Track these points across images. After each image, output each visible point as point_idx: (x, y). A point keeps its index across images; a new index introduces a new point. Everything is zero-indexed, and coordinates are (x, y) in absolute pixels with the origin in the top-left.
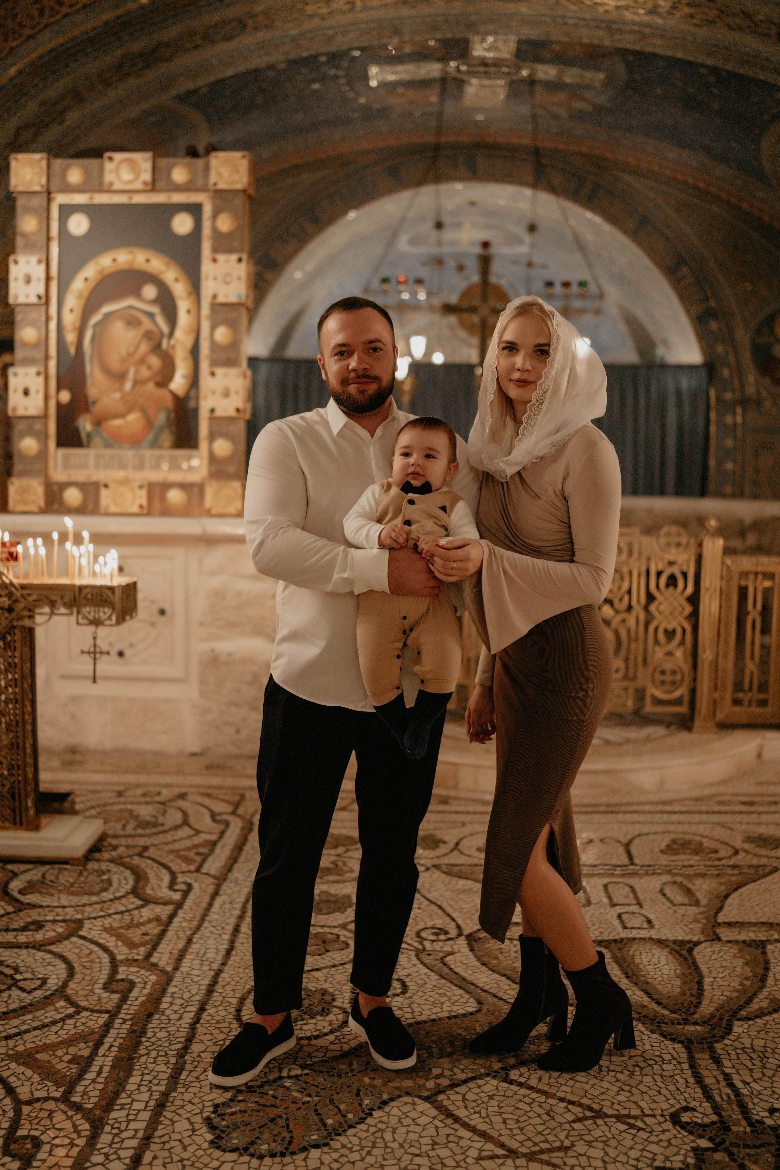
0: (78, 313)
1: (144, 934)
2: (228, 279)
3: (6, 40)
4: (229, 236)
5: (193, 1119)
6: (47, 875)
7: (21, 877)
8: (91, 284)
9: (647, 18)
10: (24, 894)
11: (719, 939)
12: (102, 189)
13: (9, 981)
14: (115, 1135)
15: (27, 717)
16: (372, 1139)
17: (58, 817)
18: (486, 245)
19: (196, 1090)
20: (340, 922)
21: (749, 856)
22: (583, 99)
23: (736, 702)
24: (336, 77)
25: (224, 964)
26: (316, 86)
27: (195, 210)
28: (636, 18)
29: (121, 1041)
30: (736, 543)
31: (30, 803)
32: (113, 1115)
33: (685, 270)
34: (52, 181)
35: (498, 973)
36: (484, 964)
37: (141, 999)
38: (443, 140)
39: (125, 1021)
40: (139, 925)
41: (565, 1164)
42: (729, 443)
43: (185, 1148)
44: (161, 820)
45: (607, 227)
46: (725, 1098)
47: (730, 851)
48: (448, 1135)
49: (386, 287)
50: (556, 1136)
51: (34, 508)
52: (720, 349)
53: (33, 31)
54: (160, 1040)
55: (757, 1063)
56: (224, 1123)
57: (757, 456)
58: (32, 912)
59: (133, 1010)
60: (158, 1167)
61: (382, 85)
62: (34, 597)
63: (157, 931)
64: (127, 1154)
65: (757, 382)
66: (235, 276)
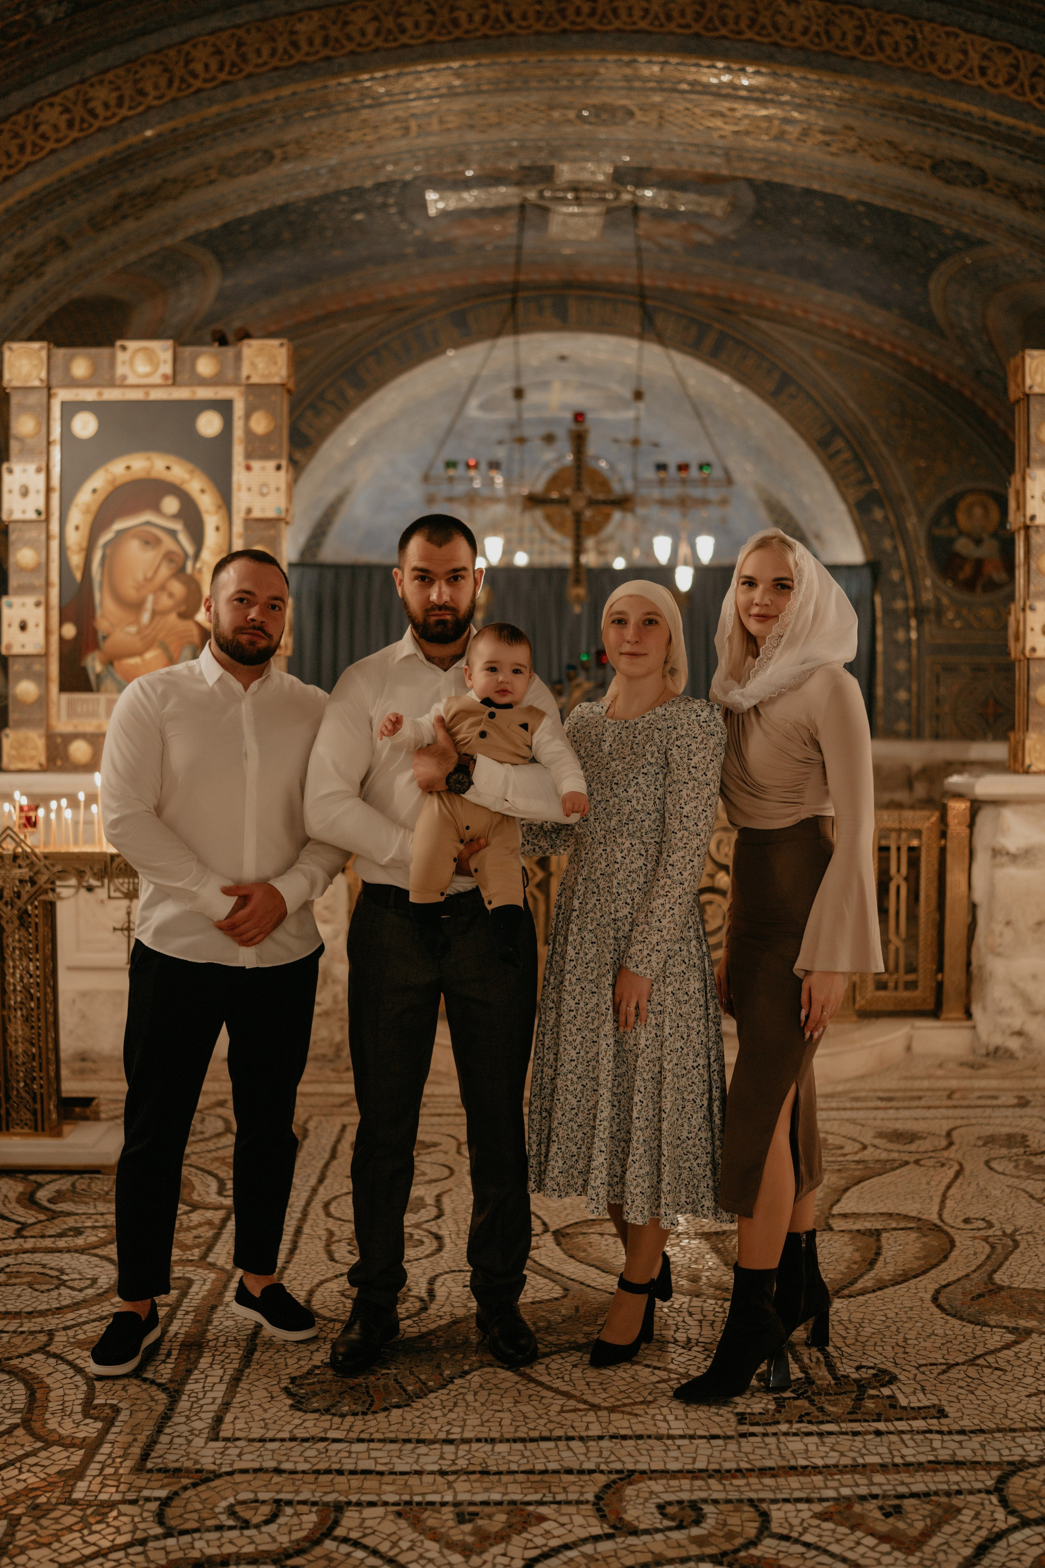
0: (85, 531)
1: (196, 1237)
2: (265, 490)
4: (266, 438)
5: (270, 1389)
6: (77, 1185)
7: (48, 1187)
8: (100, 496)
9: (773, 145)
10: (56, 1203)
11: (831, 1229)
12: (112, 383)
13: (56, 1282)
14: (193, 1402)
16: (454, 1400)
18: (579, 417)
19: (271, 1367)
21: (879, 1151)
22: (700, 228)
23: (881, 986)
24: (385, 205)
25: (288, 1262)
26: (359, 217)
27: (224, 408)
28: (759, 145)
29: (187, 1329)
30: (901, 796)
31: (52, 1107)
32: (188, 1387)
33: (839, 443)
34: (54, 374)
36: (572, 1257)
37: (201, 1294)
38: (522, 278)
39: (187, 1313)
40: (189, 1229)
41: (647, 1413)
42: (901, 666)
45: (737, 388)
46: (814, 1360)
47: (858, 1146)
48: (530, 1396)
49: (451, 472)
50: (639, 1393)
51: (34, 765)
52: (887, 544)
53: (12, 172)
54: (227, 1327)
56: (303, 1391)
57: (938, 682)
58: (67, 1219)
59: (195, 1303)
60: (240, 1424)
61: (444, 213)
62: (59, 868)
63: (210, 1234)
64: (208, 1416)
65: (935, 586)
66: (273, 486)
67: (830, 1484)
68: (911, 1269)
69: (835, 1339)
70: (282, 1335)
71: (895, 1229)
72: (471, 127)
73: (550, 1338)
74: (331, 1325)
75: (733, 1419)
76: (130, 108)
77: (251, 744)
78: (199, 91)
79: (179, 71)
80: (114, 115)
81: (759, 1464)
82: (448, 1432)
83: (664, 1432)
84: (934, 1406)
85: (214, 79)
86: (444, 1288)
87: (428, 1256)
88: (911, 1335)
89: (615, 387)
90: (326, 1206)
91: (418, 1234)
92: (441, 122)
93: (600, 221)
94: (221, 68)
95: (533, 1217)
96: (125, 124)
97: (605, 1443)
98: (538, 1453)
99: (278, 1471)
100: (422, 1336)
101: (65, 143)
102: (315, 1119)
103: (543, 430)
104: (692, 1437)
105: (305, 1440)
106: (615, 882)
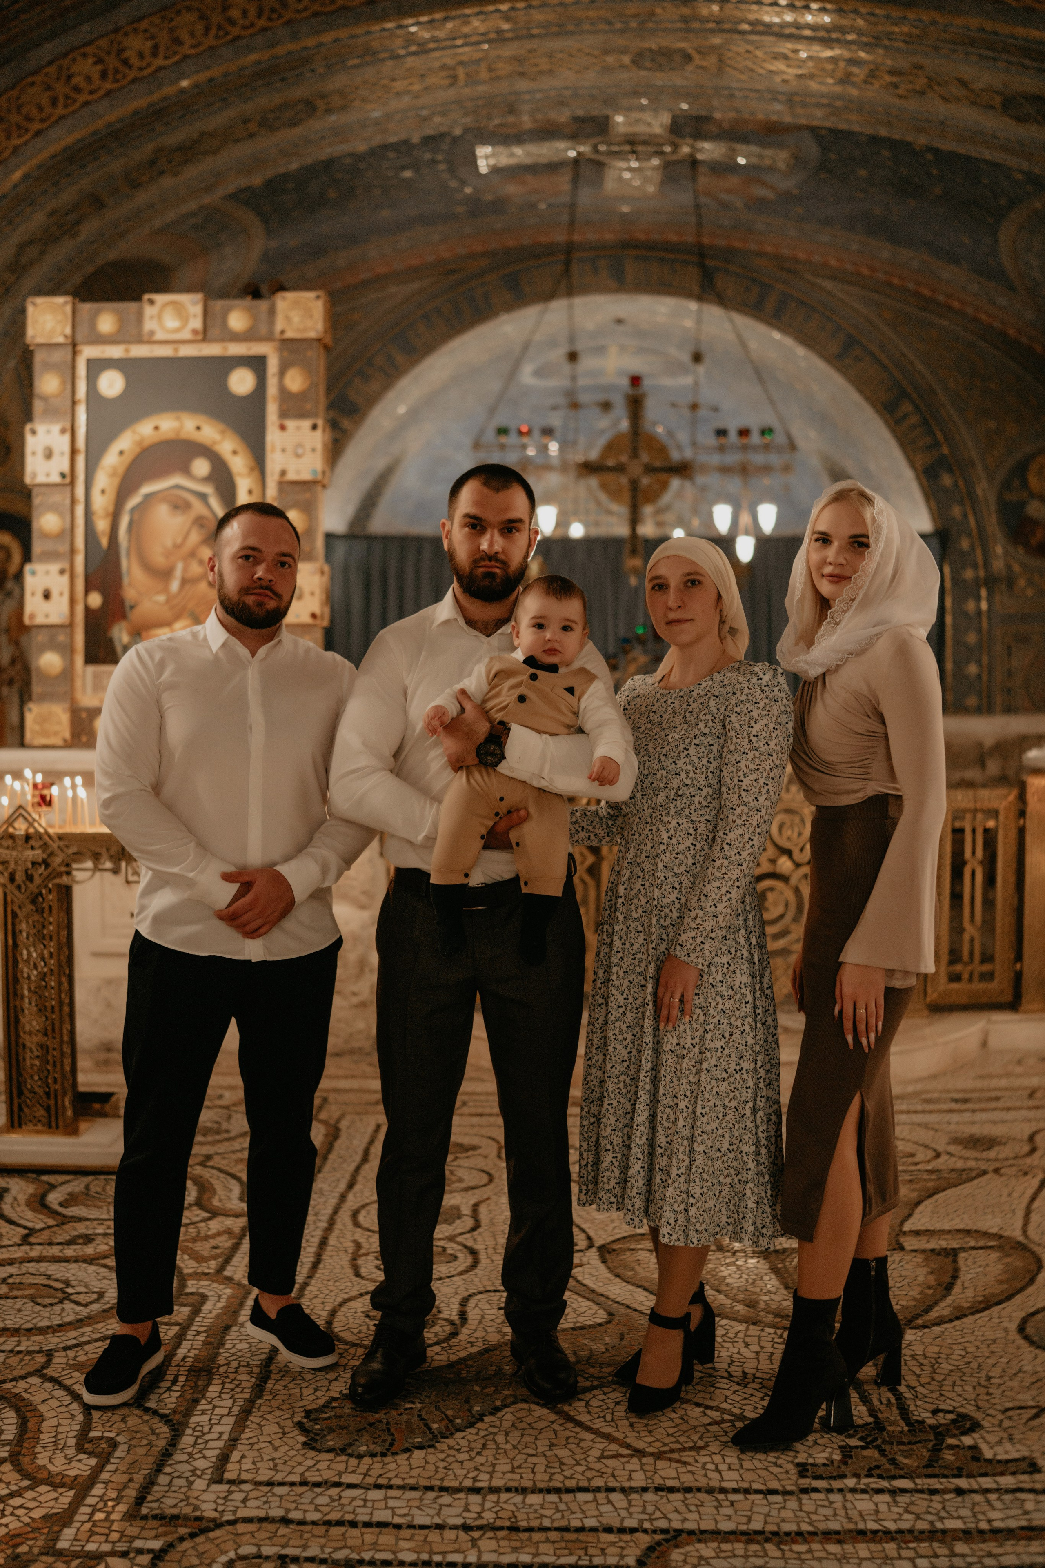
0: (111, 495)
1: (214, 1248)
2: (300, 451)
3: (8, 137)
4: (301, 397)
5: (282, 1424)
6: (91, 1187)
7: (60, 1189)
8: (128, 458)
9: (838, 89)
10: (66, 1207)
11: (902, 1248)
12: (140, 339)
13: (60, 1295)
14: (198, 1437)
15: (63, 996)
16: (483, 1441)
17: (100, 1120)
18: (636, 381)
19: (285, 1398)
20: (447, 1234)
21: (953, 1159)
22: (764, 184)
23: (955, 978)
24: (434, 161)
25: (310, 1277)
26: (407, 174)
27: (257, 364)
28: (824, 89)
29: (197, 1352)
30: (973, 774)
31: (67, 1103)
32: (194, 1419)
33: (906, 407)
34: (79, 330)
35: (634, 1285)
36: (618, 1276)
37: (215, 1312)
38: (577, 238)
39: (198, 1333)
40: (207, 1238)
41: (697, 1461)
42: (972, 638)
43: (276, 1449)
44: (225, 1126)
45: (801, 351)
46: (885, 1401)
47: (930, 1154)
48: (568, 1438)
49: (504, 439)
50: (688, 1437)
51: (58, 741)
52: (956, 511)
53: (45, 125)
54: (240, 1351)
55: (928, 1369)
56: (318, 1427)
57: (1009, 654)
58: (78, 1225)
59: (207, 1322)
60: (247, 1465)
61: (496, 170)
62: (74, 849)
63: (229, 1244)
64: (213, 1454)
65: (1006, 554)
66: (308, 448)
67: (905, 1553)
68: (993, 1295)
69: (908, 1378)
70: (298, 1361)
71: (973, 1248)
72: (522, 75)
73: (592, 1370)
74: (352, 1351)
75: (793, 1471)
76: (166, 58)
77: (256, 715)
78: (237, 38)
79: (216, 18)
80: (149, 65)
81: (822, 1526)
82: (475, 1479)
83: (715, 1484)
84: (1024, 1459)
85: (252, 25)
86: (477, 1311)
87: (461, 1273)
88: (996, 1372)
89: (673, 351)
90: (355, 1214)
91: (451, 1247)
92: (490, 70)
93: (657, 177)
94: (260, 15)
95: (575, 1231)
96: (161, 74)
97: (649, 1496)
98: (574, 1507)
99: (285, 1521)
100: (451, 1365)
101: (99, 94)
102: (348, 1117)
103: (601, 397)
104: (747, 1491)
105: (317, 1485)
106: (660, 865)
